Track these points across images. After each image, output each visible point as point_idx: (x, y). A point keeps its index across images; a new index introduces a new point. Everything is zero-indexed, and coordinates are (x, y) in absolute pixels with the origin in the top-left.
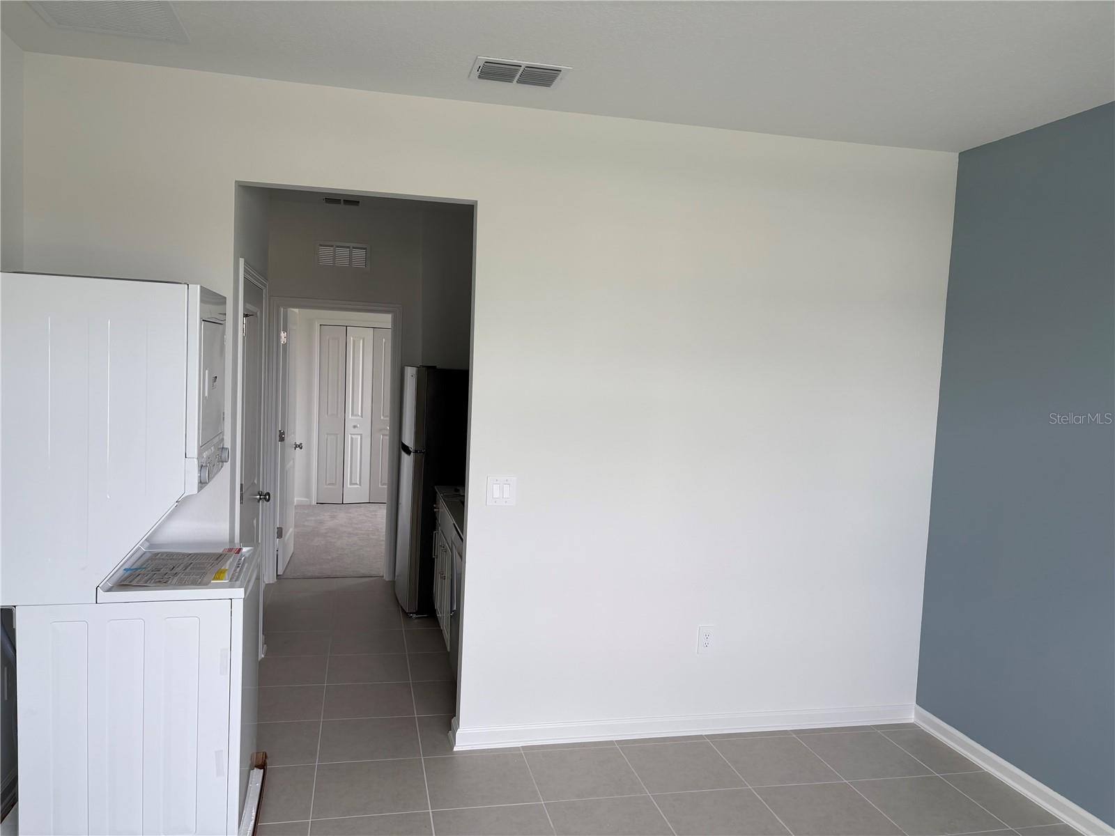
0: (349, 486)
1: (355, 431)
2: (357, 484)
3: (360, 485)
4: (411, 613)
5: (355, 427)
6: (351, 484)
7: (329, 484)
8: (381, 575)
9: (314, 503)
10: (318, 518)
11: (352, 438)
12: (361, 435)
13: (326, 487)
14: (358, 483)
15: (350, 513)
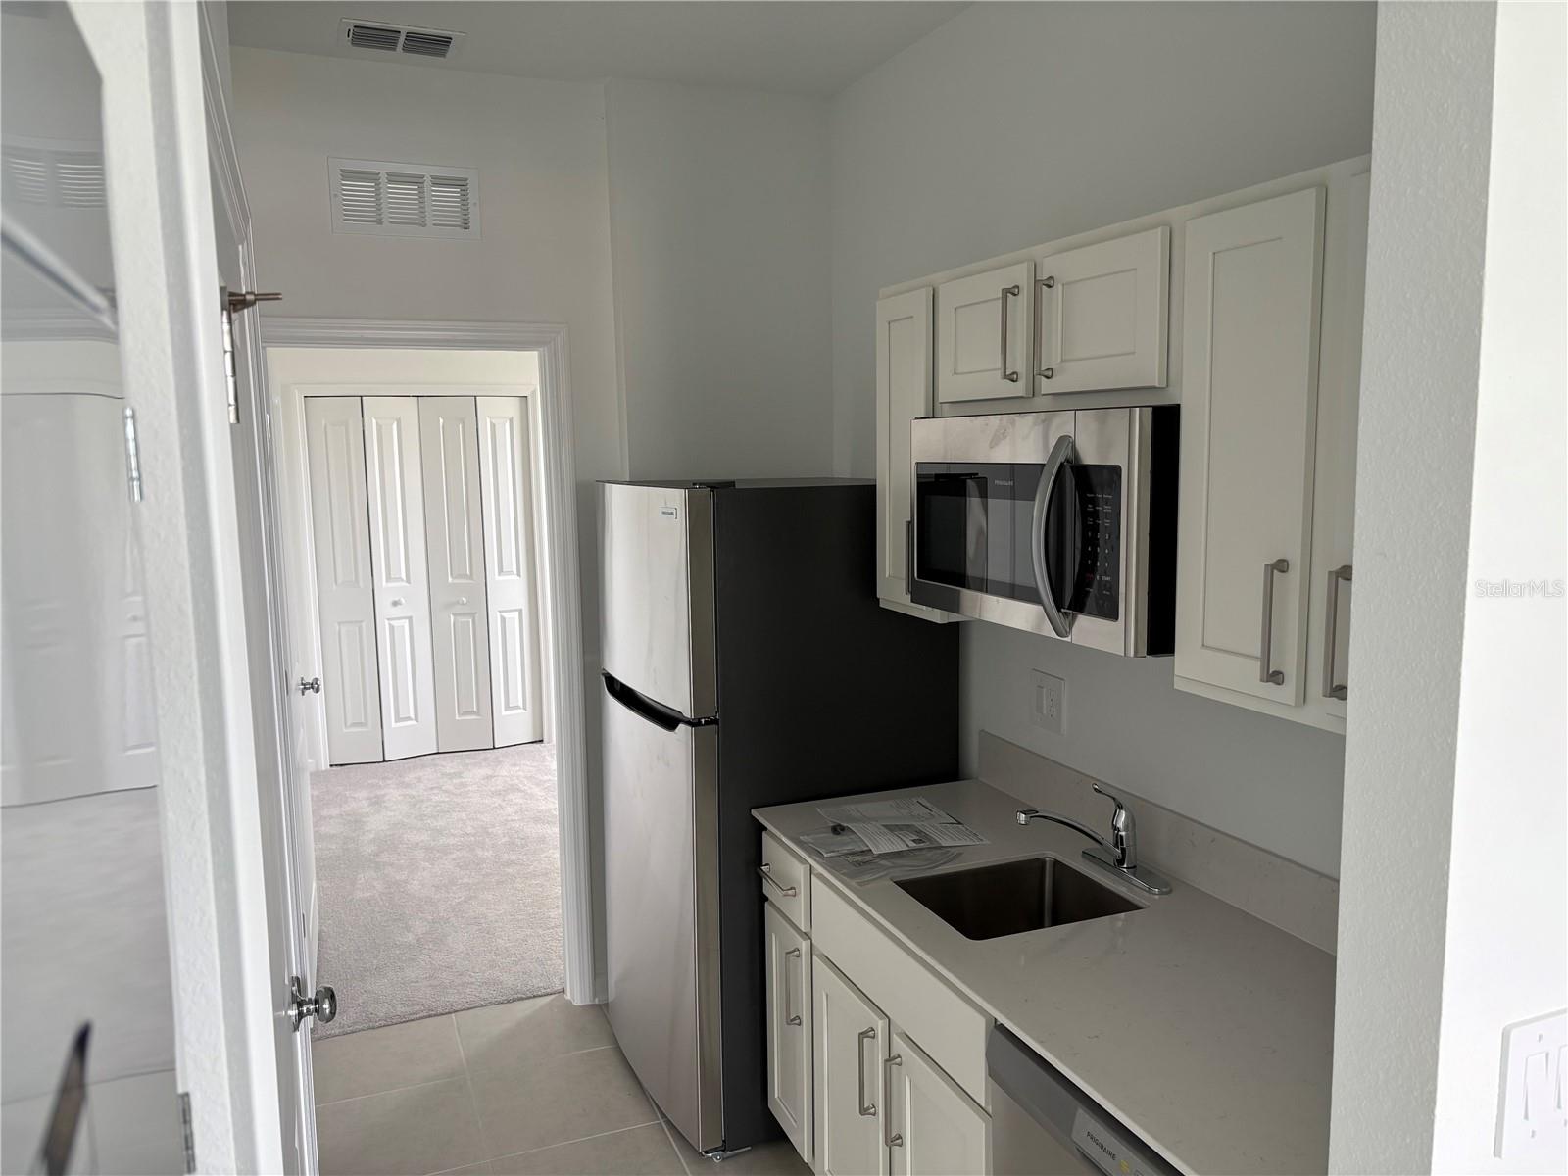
0: (394, 725)
1: (395, 612)
2: (409, 719)
3: (416, 720)
4: (706, 1152)
5: (395, 603)
6: (398, 719)
7: (354, 725)
8: (558, 987)
9: (325, 765)
10: (346, 808)
11: (392, 628)
12: (410, 619)
13: (345, 730)
14: (412, 716)
15: (408, 786)
